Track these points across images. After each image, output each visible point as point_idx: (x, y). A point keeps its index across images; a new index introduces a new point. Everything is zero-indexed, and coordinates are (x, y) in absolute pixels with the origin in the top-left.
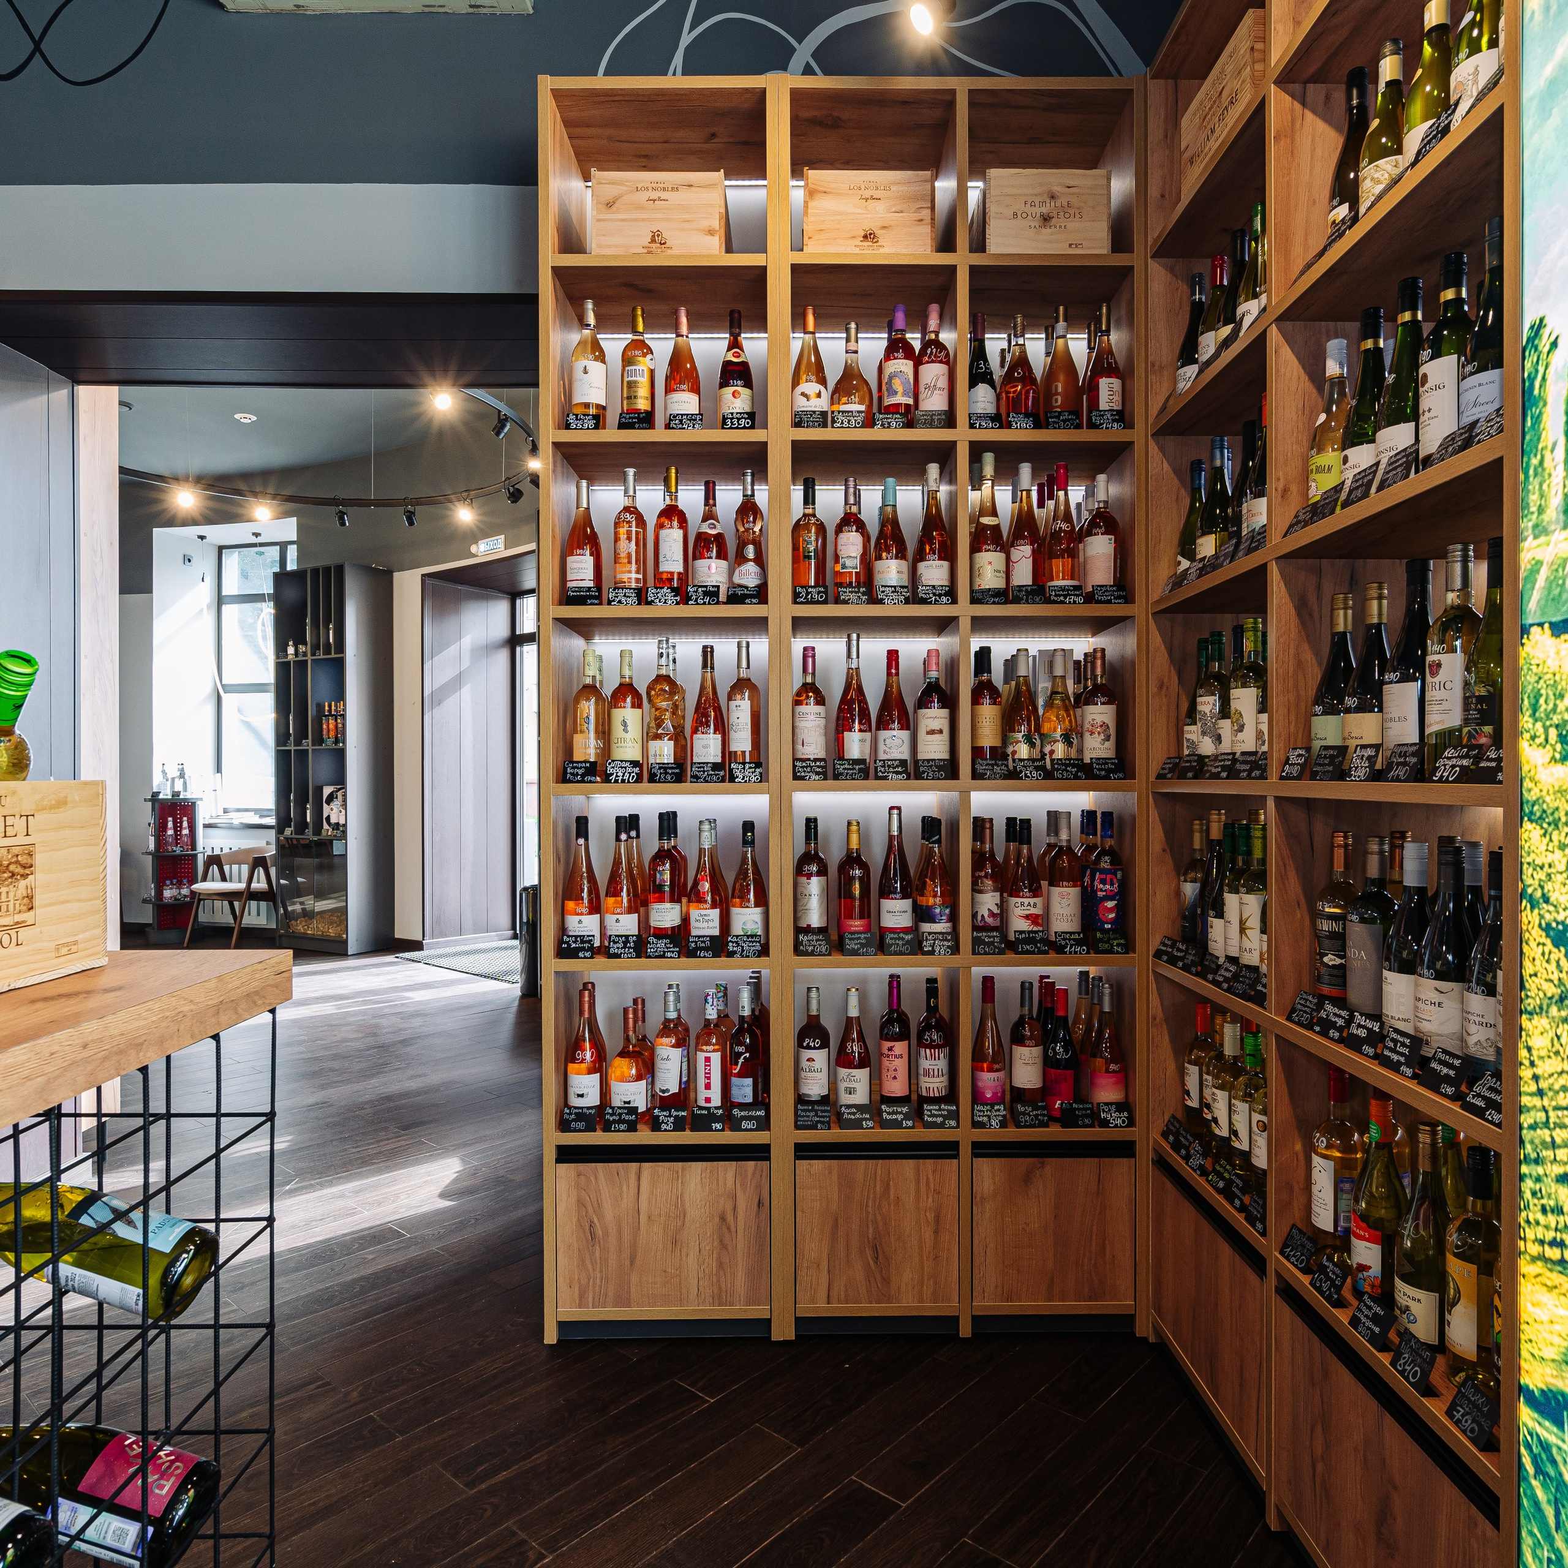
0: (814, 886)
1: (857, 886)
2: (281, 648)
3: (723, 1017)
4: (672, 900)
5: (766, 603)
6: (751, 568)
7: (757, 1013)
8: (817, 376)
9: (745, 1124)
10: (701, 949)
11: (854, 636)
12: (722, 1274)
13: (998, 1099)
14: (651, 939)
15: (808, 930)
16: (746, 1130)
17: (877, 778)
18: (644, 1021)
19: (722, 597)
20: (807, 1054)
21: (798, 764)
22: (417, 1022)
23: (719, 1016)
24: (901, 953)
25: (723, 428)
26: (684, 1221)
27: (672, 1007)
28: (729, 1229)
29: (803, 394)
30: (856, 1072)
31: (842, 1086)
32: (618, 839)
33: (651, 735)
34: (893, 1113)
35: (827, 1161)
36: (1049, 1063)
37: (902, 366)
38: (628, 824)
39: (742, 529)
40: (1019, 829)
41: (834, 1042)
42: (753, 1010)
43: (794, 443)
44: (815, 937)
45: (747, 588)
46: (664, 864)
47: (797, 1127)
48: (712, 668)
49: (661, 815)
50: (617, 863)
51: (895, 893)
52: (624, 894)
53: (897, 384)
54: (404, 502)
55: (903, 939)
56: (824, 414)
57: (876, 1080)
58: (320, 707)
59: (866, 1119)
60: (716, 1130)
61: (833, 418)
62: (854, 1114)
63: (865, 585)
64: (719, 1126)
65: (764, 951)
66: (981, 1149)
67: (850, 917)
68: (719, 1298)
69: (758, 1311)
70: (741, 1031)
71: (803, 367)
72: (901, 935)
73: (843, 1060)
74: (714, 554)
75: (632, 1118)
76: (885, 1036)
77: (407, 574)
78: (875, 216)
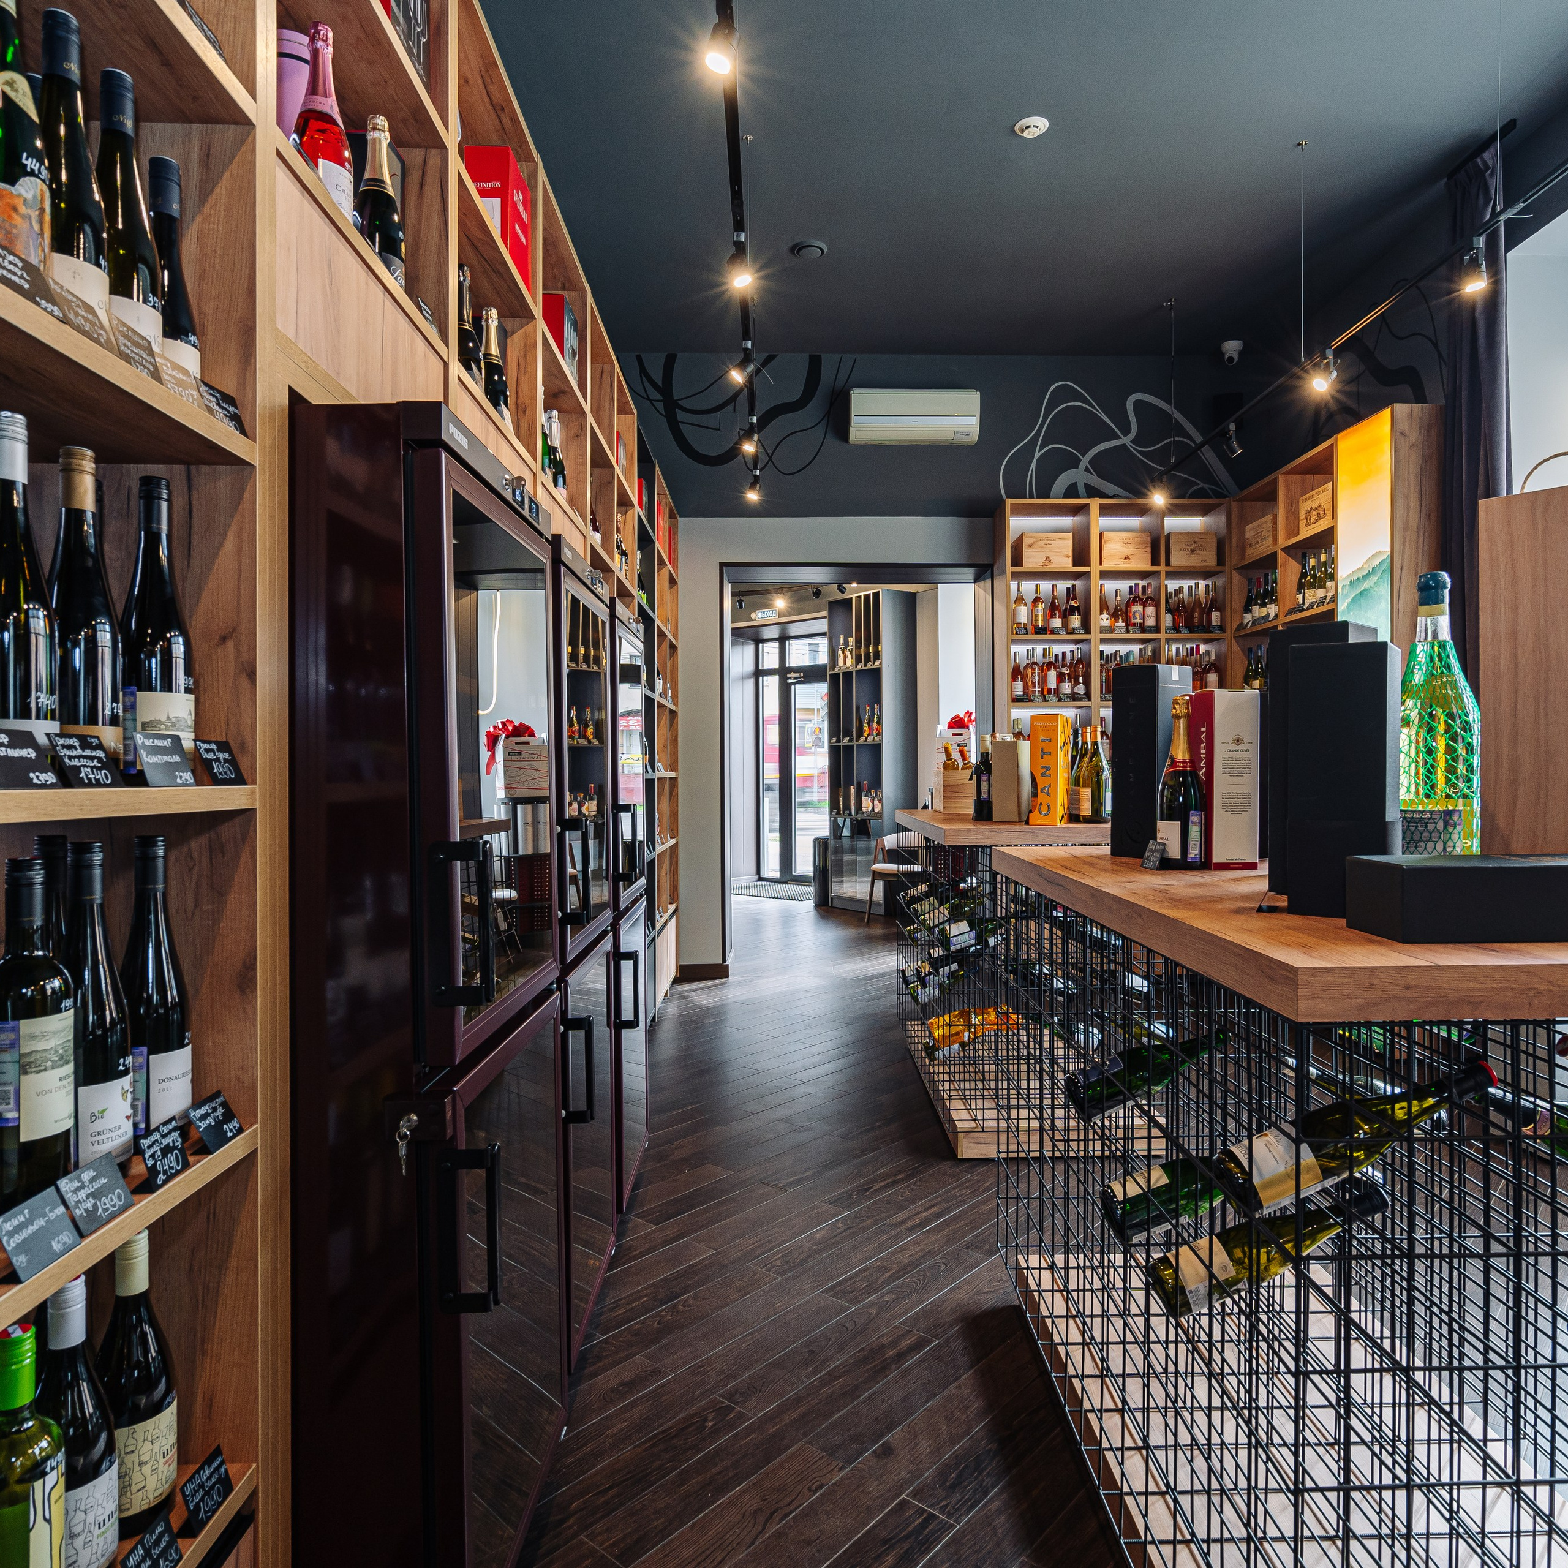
6: (1081, 686)
37: (1140, 608)
53: (1137, 615)
78: (1129, 550)
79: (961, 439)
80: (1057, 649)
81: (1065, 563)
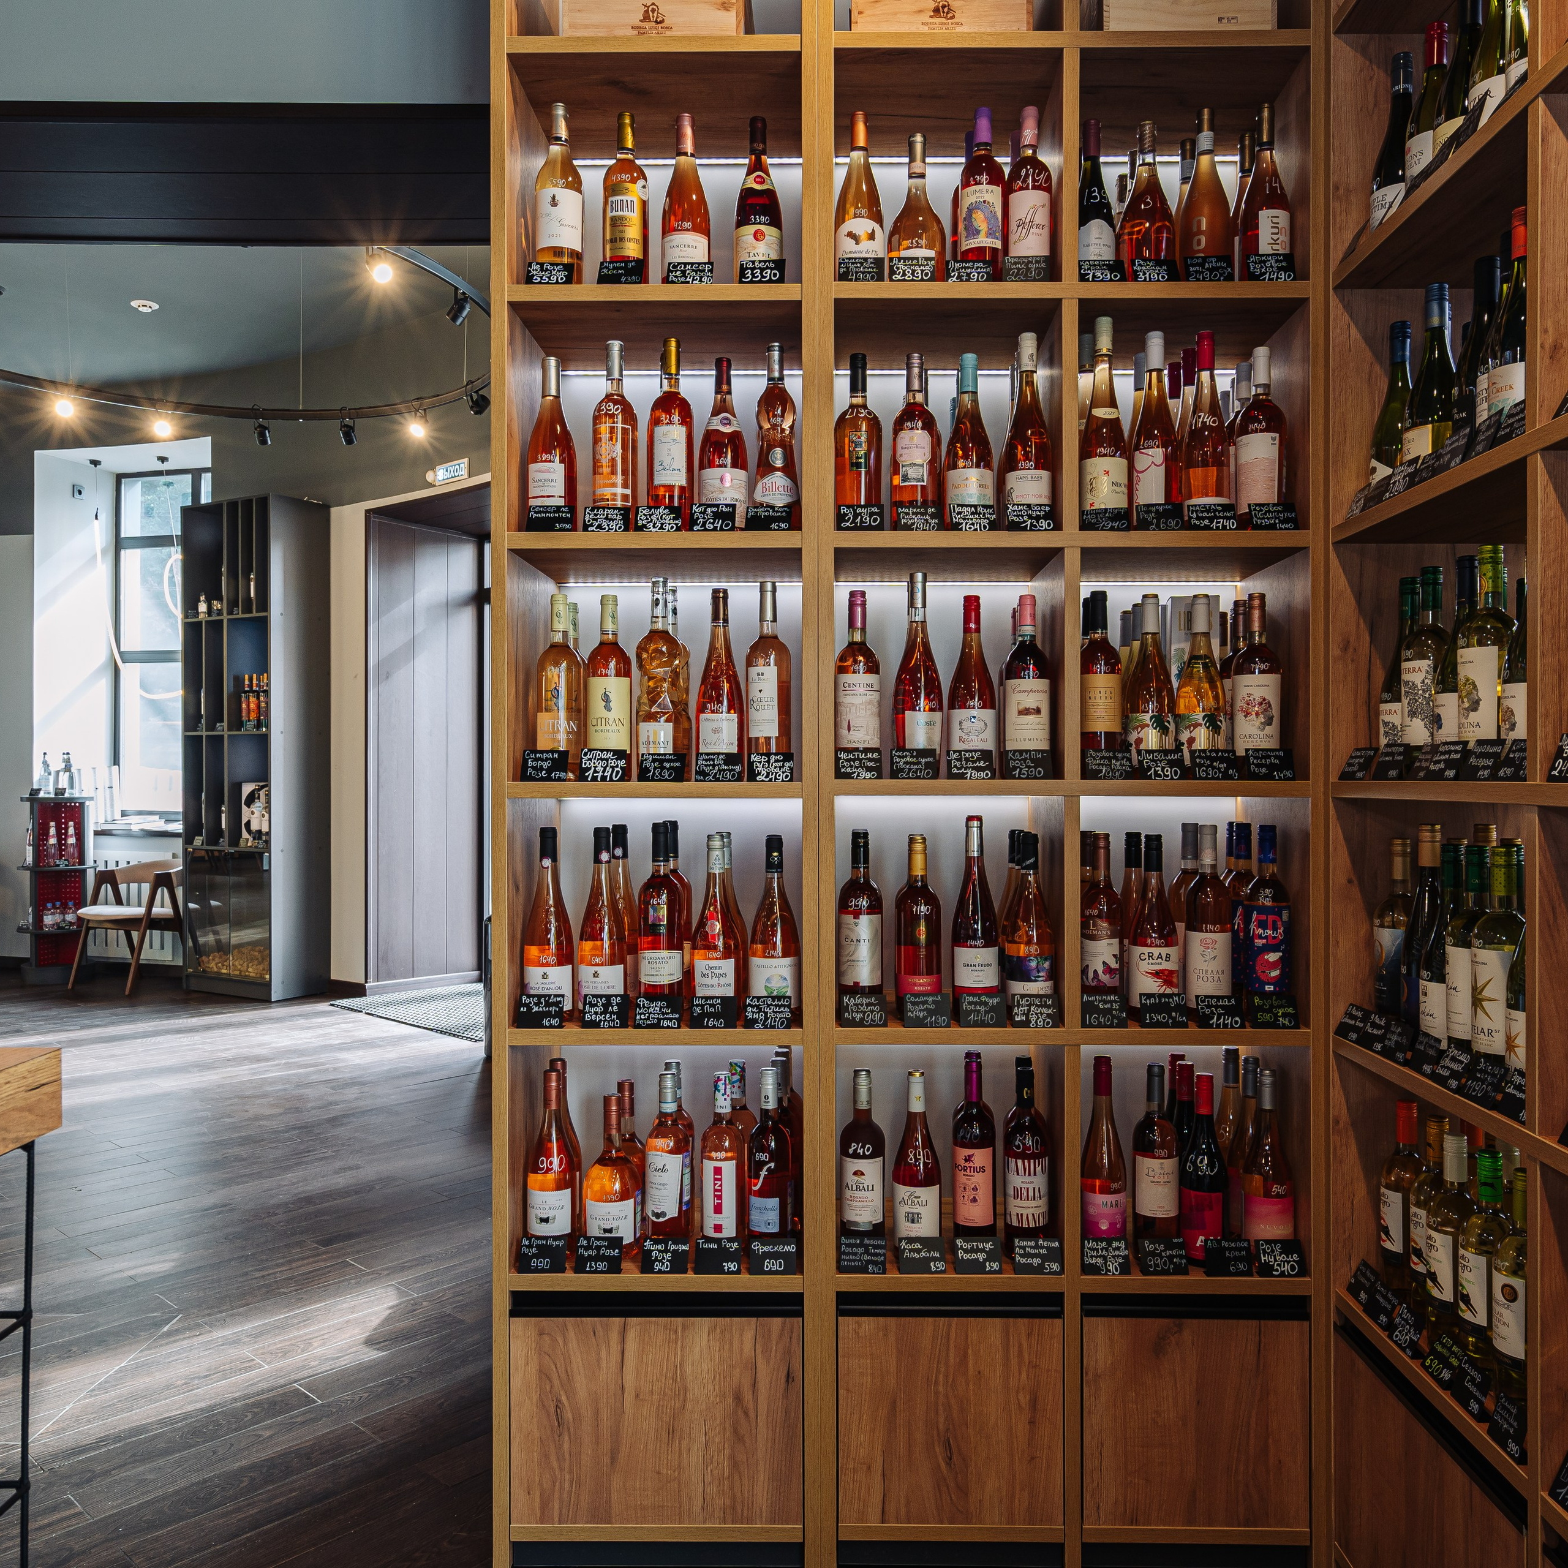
0: (864, 928)
1: (923, 928)
2: (190, 604)
3: (739, 1108)
4: (671, 947)
5: (800, 529)
6: (778, 479)
7: (785, 1104)
8: (870, 209)
9: (768, 1265)
10: (710, 1015)
11: (919, 576)
12: (736, 1477)
14: (642, 1001)
15: (855, 990)
16: (771, 1272)
17: (951, 776)
18: (632, 1114)
19: (740, 521)
20: (853, 1165)
21: (843, 756)
22: (352, 1093)
23: (734, 1108)
24: (983, 1024)
25: (741, 282)
26: (685, 1400)
27: (669, 1097)
28: (746, 1414)
29: (851, 235)
30: (919, 1191)
31: (902, 1211)
32: (597, 860)
33: (642, 715)
34: (973, 1250)
35: (881, 1319)
36: (1187, 1182)
37: (986, 194)
39: (767, 426)
40: (1142, 847)
41: (893, 1149)
42: (780, 1100)
43: (838, 302)
44: (865, 1001)
45: (773, 507)
46: (659, 896)
47: (841, 1269)
48: (726, 620)
49: (656, 827)
50: (596, 893)
51: (975, 938)
52: (605, 935)
53: (979, 220)
54: (342, 413)
55: (986, 1004)
56: (879, 262)
58: (238, 681)
59: (935, 1259)
60: (730, 1273)
61: (891, 268)
62: (918, 1251)
63: (934, 504)
64: (732, 1266)
65: (796, 1019)
66: (1095, 1305)
67: (914, 971)
68: (733, 1511)
69: (786, 1531)
70: (763, 1131)
71: (850, 197)
72: (983, 998)
73: (903, 1174)
74: (729, 460)
75: (614, 1254)
76: (961, 1140)
77: (347, 509)
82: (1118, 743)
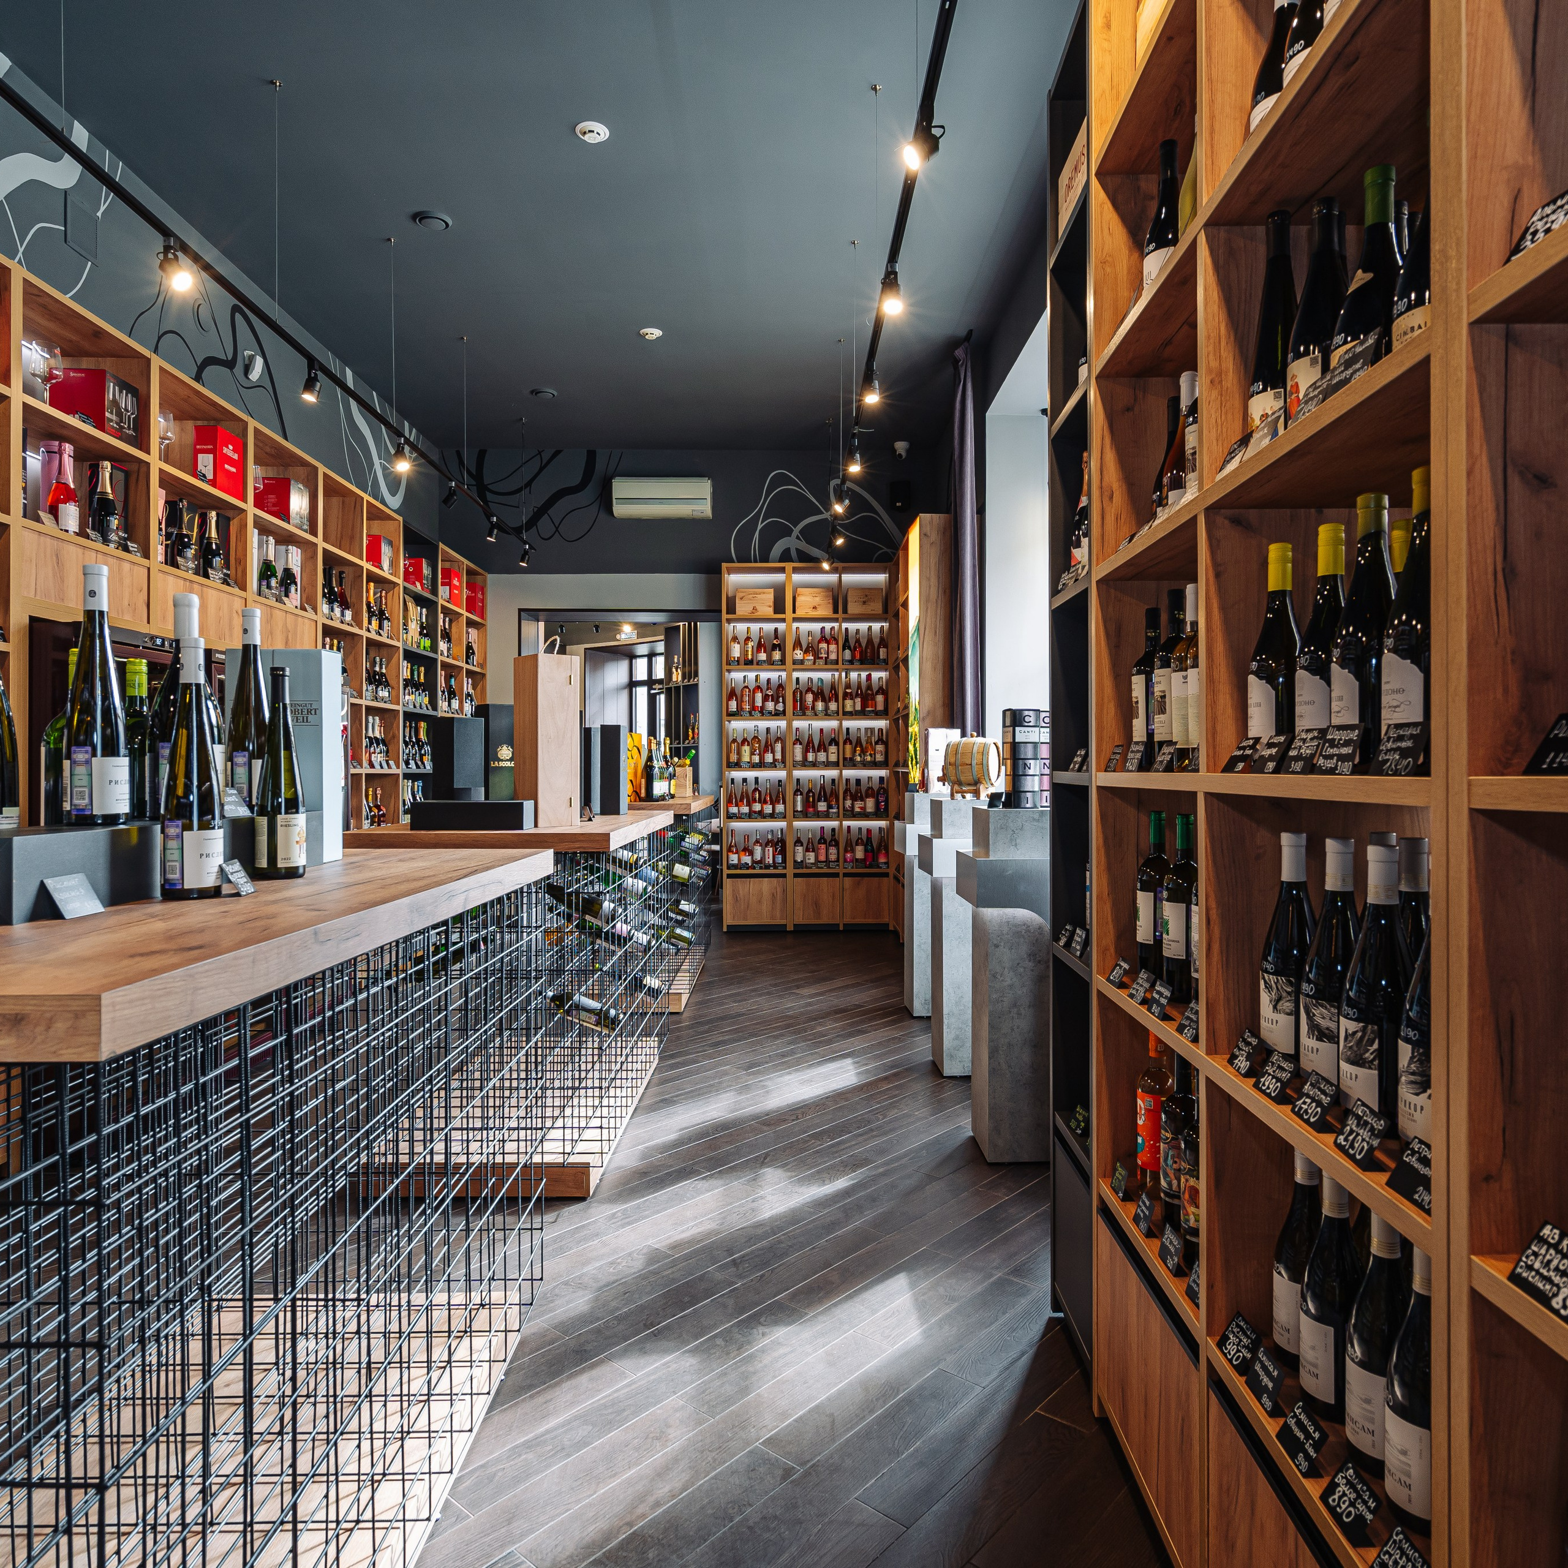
0: (799, 798)
1: (811, 798)
3: (773, 838)
4: (759, 803)
5: (786, 716)
6: (781, 705)
7: (783, 836)
10: (768, 817)
11: (810, 721)
12: (773, 911)
13: (852, 861)
14: (753, 814)
15: (797, 811)
16: (780, 869)
17: (817, 767)
18: (750, 839)
19: (773, 714)
20: (797, 848)
21: (794, 762)
24: (824, 819)
26: (762, 895)
27: (758, 835)
28: (775, 898)
29: (796, 654)
30: (811, 854)
31: (807, 857)
32: (742, 785)
33: (752, 753)
34: (821, 865)
35: (802, 879)
36: (866, 851)
37: (824, 645)
38: (745, 780)
39: (778, 693)
40: (858, 781)
41: (805, 845)
44: (799, 814)
45: (780, 711)
46: (756, 792)
47: (794, 869)
48: (770, 731)
49: (755, 778)
50: (743, 792)
51: (822, 801)
52: (745, 800)
53: (823, 651)
55: (824, 814)
56: (802, 660)
57: (816, 857)
59: (814, 867)
60: (772, 870)
62: (810, 865)
63: (813, 710)
64: (772, 868)
65: (785, 818)
66: (846, 875)
67: (809, 807)
68: (773, 918)
69: (783, 922)
70: (778, 843)
73: (807, 850)
74: (770, 700)
75: (746, 866)
76: (819, 843)
78: (817, 600)
79: (698, 515)
80: (764, 676)
81: (768, 610)
82: (851, 759)
